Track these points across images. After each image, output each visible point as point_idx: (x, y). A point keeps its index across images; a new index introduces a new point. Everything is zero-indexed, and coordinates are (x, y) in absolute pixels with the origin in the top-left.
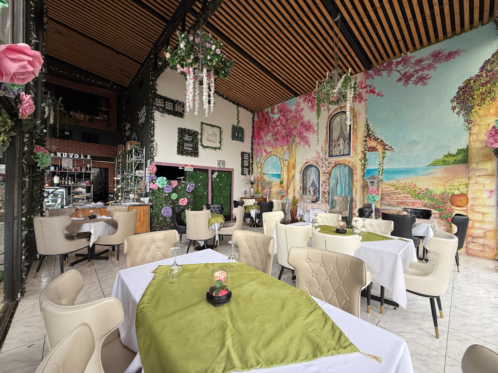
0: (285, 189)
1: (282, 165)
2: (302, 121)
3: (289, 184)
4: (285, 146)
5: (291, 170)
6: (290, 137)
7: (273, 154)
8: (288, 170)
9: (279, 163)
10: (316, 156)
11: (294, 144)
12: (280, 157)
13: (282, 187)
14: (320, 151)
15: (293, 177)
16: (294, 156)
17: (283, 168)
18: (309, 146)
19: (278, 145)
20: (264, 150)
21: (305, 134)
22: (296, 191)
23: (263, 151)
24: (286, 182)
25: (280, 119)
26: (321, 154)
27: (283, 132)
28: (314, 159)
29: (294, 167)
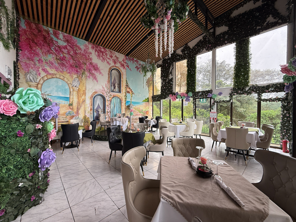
0: (76, 110)
1: (72, 90)
2: (91, 61)
3: (79, 107)
4: (75, 74)
5: (82, 95)
7: (58, 77)
8: (78, 95)
9: (67, 87)
10: (102, 89)
12: (69, 82)
13: (72, 109)
14: (104, 87)
15: (84, 101)
16: (85, 85)
17: (72, 92)
18: (97, 81)
19: (65, 70)
22: (87, 112)
24: (76, 105)
25: (66, 48)
26: (105, 89)
27: (71, 61)
28: (101, 91)
29: (84, 94)
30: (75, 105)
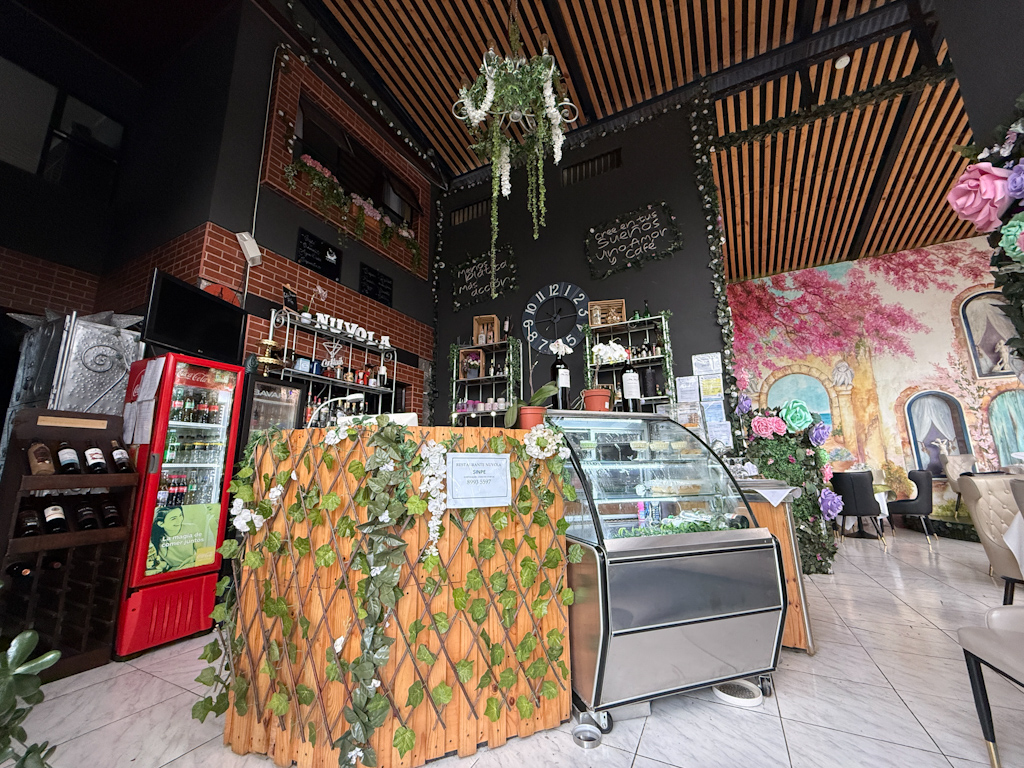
0: (854, 446)
1: (833, 395)
2: (876, 306)
3: (863, 436)
4: (835, 354)
5: (865, 404)
6: (847, 336)
7: (796, 370)
8: (854, 406)
9: (821, 390)
10: (937, 374)
11: (862, 351)
12: (823, 377)
13: (844, 443)
14: (945, 364)
15: (876, 419)
16: (869, 374)
17: (835, 400)
18: (911, 355)
19: (809, 351)
20: (764, 364)
21: (891, 331)
22: (891, 450)
23: (760, 365)
24: (853, 432)
25: (805, 301)
26: (951, 372)
27: (821, 326)
28: (934, 382)
29: (873, 398)
30: (849, 431)
